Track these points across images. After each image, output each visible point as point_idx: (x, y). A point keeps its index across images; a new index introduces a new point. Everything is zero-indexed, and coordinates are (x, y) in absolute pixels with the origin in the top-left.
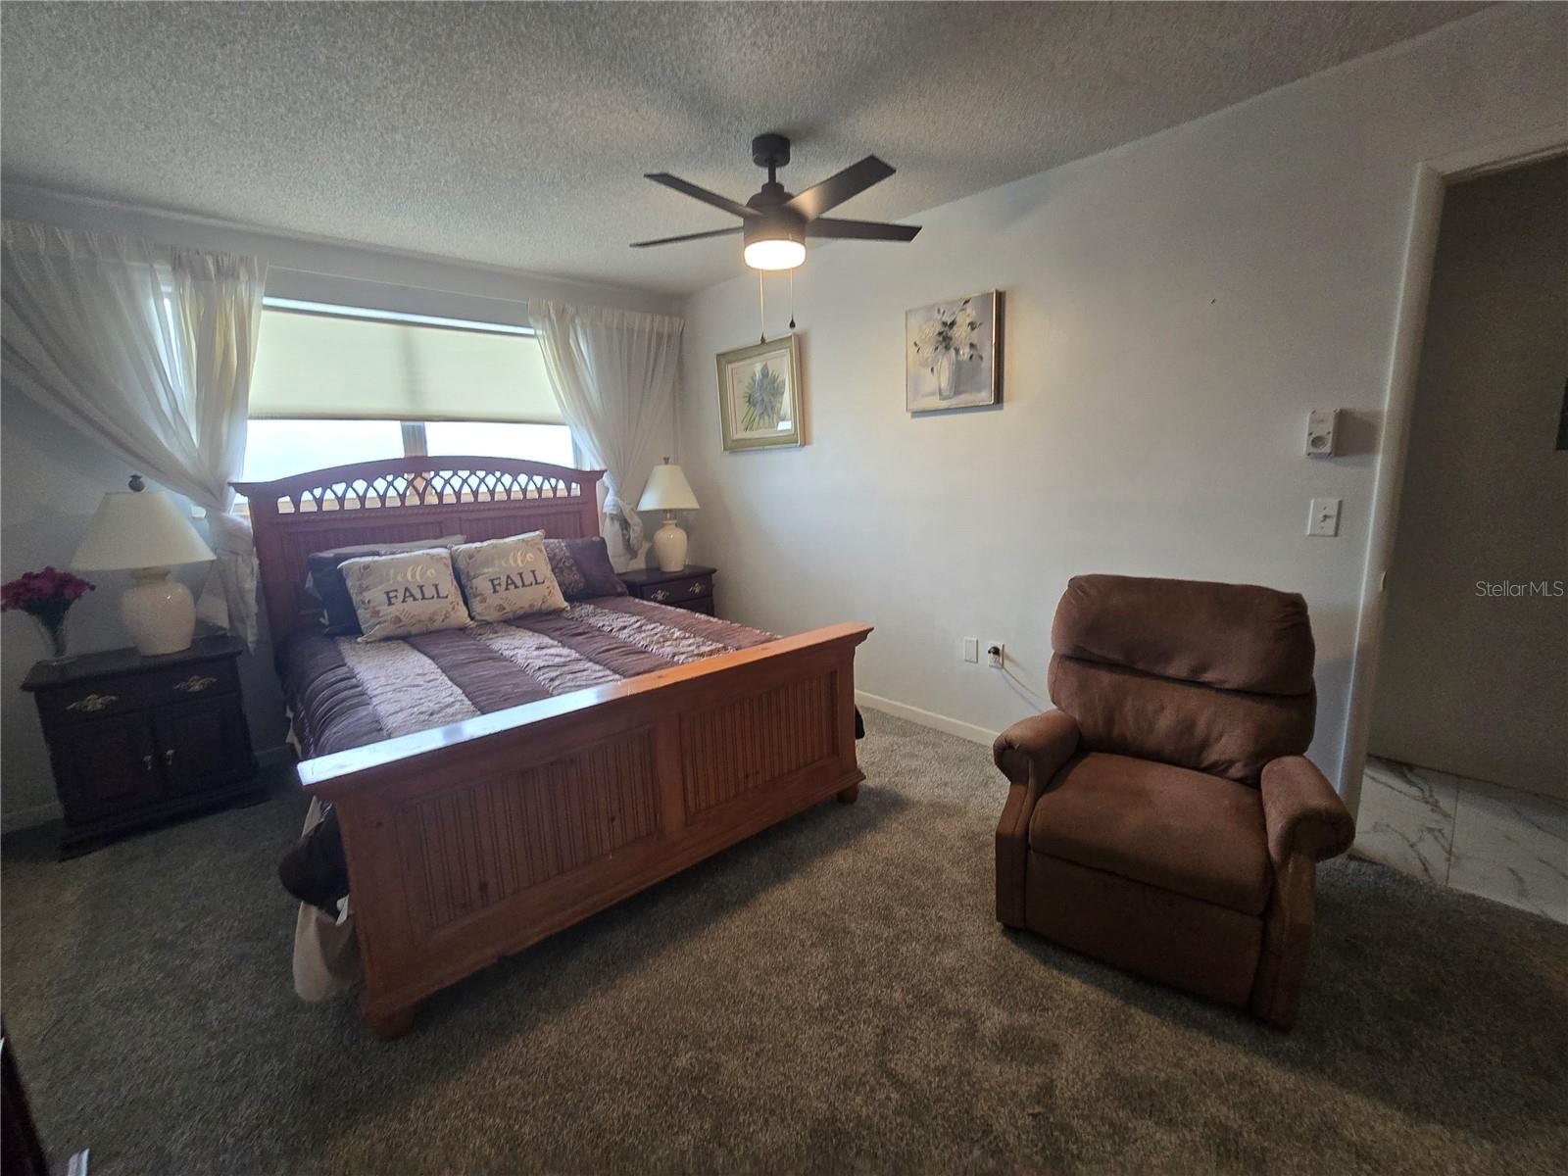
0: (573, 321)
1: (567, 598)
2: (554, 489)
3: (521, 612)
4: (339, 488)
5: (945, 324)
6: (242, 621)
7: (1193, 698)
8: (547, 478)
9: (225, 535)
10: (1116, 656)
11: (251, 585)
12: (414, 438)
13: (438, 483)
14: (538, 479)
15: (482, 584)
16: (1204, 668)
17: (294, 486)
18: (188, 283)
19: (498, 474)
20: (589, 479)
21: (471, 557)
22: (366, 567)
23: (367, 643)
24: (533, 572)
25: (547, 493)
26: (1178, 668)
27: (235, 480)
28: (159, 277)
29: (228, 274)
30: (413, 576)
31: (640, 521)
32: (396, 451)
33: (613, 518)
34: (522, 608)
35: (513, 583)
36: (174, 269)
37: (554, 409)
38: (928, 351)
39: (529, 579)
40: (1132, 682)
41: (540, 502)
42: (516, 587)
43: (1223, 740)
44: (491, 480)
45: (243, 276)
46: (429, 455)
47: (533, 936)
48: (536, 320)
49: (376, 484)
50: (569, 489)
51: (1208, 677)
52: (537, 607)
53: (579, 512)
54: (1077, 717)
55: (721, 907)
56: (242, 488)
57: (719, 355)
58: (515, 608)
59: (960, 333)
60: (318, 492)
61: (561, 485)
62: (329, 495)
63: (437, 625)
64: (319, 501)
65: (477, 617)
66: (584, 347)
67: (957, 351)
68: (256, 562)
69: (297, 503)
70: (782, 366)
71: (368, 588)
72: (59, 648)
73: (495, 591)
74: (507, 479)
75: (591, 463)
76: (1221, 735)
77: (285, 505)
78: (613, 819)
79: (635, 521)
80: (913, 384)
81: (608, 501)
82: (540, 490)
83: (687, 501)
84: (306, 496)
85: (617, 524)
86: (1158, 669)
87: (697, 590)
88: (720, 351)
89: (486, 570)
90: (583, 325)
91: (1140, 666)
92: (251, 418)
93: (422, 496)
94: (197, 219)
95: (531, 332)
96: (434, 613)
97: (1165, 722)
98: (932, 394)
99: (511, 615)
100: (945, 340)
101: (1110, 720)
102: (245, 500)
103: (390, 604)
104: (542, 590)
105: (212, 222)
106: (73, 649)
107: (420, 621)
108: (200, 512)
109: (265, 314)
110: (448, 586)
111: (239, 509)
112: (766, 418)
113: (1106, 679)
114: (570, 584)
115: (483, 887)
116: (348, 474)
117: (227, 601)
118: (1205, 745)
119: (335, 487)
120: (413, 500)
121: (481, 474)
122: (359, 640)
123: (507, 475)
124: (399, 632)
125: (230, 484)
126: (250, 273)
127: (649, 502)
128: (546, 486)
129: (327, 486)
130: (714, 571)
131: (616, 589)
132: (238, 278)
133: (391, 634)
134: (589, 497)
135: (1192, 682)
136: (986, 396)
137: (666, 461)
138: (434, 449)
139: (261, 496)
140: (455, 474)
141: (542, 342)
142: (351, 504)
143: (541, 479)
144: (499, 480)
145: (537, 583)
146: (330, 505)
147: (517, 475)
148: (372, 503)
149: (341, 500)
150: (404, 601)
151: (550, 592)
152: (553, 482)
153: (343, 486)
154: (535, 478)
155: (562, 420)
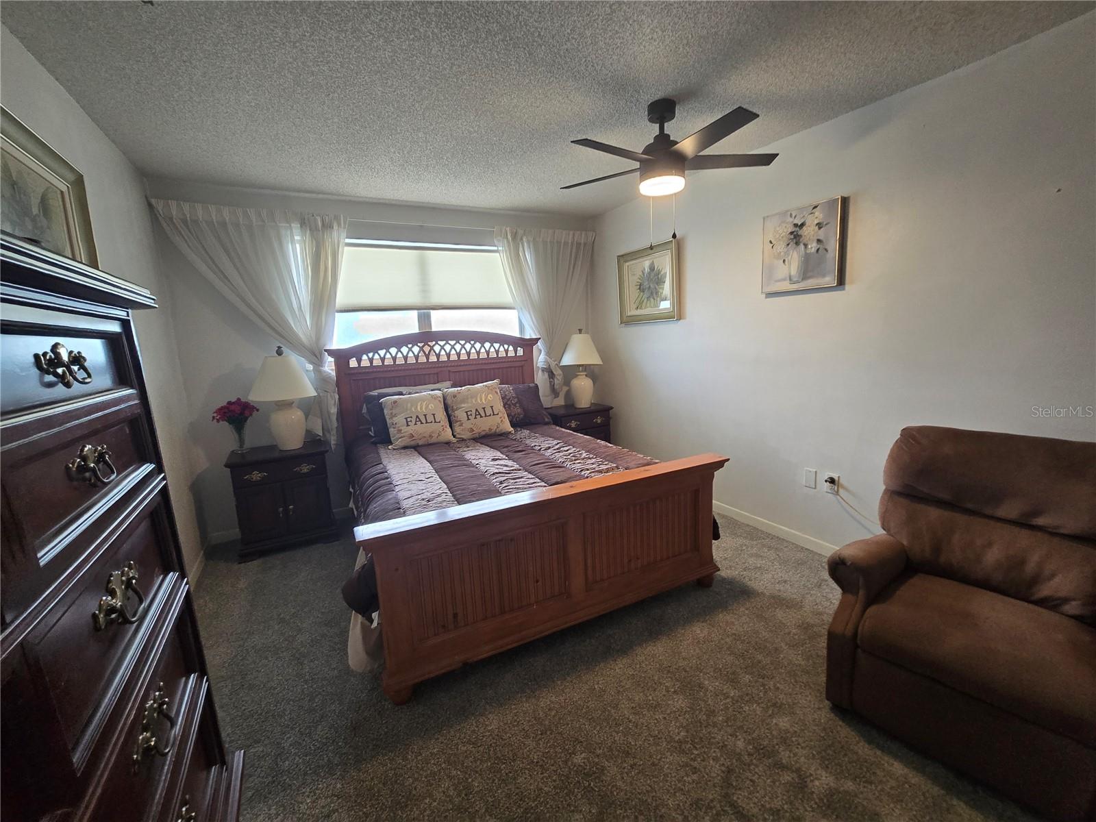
0: (522, 239)
1: (513, 425)
2: (507, 351)
3: (483, 433)
4: (382, 352)
5: (796, 225)
6: (329, 432)
7: (1024, 538)
8: (502, 344)
9: (322, 379)
10: (945, 496)
11: (334, 410)
12: (424, 319)
13: (437, 348)
14: (497, 345)
15: (460, 415)
16: (1036, 513)
17: (358, 352)
18: (308, 232)
19: (472, 342)
20: (528, 344)
21: (455, 396)
22: (395, 402)
23: (394, 449)
24: (492, 407)
25: (502, 354)
26: (1010, 509)
27: (328, 348)
28: (294, 231)
29: (327, 226)
30: (421, 408)
31: (561, 372)
32: (414, 329)
33: (543, 370)
34: (484, 431)
35: (479, 414)
36: (301, 227)
37: (508, 299)
38: (780, 247)
39: (489, 411)
40: (961, 519)
41: (498, 360)
42: (481, 417)
43: (1057, 580)
44: (468, 346)
45: (335, 227)
46: (433, 330)
47: (485, 651)
48: (499, 241)
49: (402, 350)
50: (516, 351)
51: (1040, 521)
52: (493, 431)
53: (522, 366)
54: (905, 543)
55: (609, 652)
56: (331, 353)
57: (618, 256)
58: (480, 431)
59: (809, 232)
60: (371, 355)
61: (511, 348)
62: (377, 356)
63: (434, 440)
64: (371, 360)
65: (458, 436)
66: (528, 256)
67: (806, 245)
68: (337, 397)
69: (359, 361)
70: (665, 262)
71: (395, 415)
72: (242, 443)
73: (469, 419)
74: (478, 346)
75: (530, 334)
76: (1053, 576)
77: (353, 363)
78: (537, 582)
79: (558, 372)
80: (768, 273)
81: (540, 358)
82: (497, 352)
83: (594, 359)
84: (365, 357)
85: (546, 375)
86: (988, 511)
87: (599, 421)
88: (618, 254)
89: (463, 405)
90: (528, 242)
91: (970, 506)
92: (338, 312)
93: (427, 357)
94: (314, 196)
95: (495, 248)
96: (432, 432)
97: (993, 556)
98: (784, 280)
99: (477, 435)
100: (796, 237)
101: (937, 549)
102: (333, 359)
103: (408, 425)
104: (497, 419)
105: (321, 196)
106: (248, 444)
108: (310, 367)
109: (346, 249)
110: (441, 415)
111: (329, 365)
112: (652, 300)
113: (934, 513)
114: (515, 415)
115: (455, 615)
116: (386, 344)
117: (322, 419)
118: (1035, 580)
119: (379, 352)
120: (423, 359)
121: (462, 342)
122: (390, 447)
123: (478, 343)
124: (413, 443)
125: (326, 351)
126: (339, 225)
127: (568, 360)
128: (502, 349)
129: (376, 352)
130: (612, 408)
131: (544, 419)
132: (333, 228)
133: (408, 444)
134: (528, 358)
135: (1024, 523)
136: (831, 280)
137: (580, 331)
138: (435, 328)
139: (342, 357)
140: (447, 342)
141: (502, 255)
142: (388, 362)
143: (499, 345)
144: (473, 346)
145: (494, 415)
146: (377, 362)
147: (484, 343)
148: (400, 361)
149: (383, 359)
150: (416, 424)
151: (502, 421)
152: (506, 346)
153: (384, 351)
154: (495, 344)
155: (513, 305)
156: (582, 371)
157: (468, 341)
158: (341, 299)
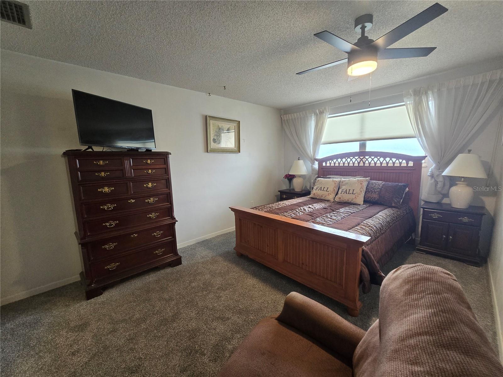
1: (365, 201)
2: (400, 163)
4: (335, 161)
8: (398, 159)
9: (313, 170)
12: (363, 146)
13: (359, 160)
14: (394, 160)
15: (340, 191)
17: (326, 160)
20: (418, 161)
24: (353, 190)
25: (397, 165)
27: (316, 158)
29: (321, 113)
31: (443, 179)
32: (356, 150)
34: (345, 200)
37: (411, 132)
41: (394, 168)
42: (346, 193)
44: (376, 160)
45: (325, 112)
46: (366, 151)
48: (407, 98)
49: (343, 160)
50: (407, 164)
52: (349, 201)
53: (412, 173)
56: (317, 160)
60: (330, 161)
61: (404, 161)
62: (333, 162)
63: (322, 198)
64: (330, 164)
65: (335, 200)
66: (431, 105)
69: (326, 164)
71: (315, 186)
72: (290, 187)
73: (341, 193)
75: (422, 153)
77: (324, 164)
82: (394, 163)
84: (328, 162)
87: (465, 220)
89: (343, 187)
90: (433, 93)
92: (322, 144)
95: (404, 103)
96: (323, 195)
99: (342, 201)
102: (317, 162)
103: (316, 190)
104: (353, 196)
107: (319, 196)
109: (328, 119)
110: (331, 189)
111: (316, 166)
114: (373, 197)
116: (337, 157)
121: (373, 157)
122: (308, 196)
123: (382, 158)
124: (314, 197)
126: (327, 111)
129: (332, 160)
131: (392, 204)
134: (418, 168)
137: (469, 151)
138: (368, 149)
139: (320, 162)
140: (364, 157)
141: (409, 106)
142: (337, 165)
143: (396, 159)
144: (378, 159)
145: (353, 194)
146: (332, 165)
147: (386, 158)
148: (341, 165)
149: (335, 163)
150: (319, 190)
151: (356, 197)
152: (401, 161)
153: (336, 160)
154: (393, 159)
155: (414, 135)
156: (463, 181)
157: (376, 157)
158: (324, 139)
